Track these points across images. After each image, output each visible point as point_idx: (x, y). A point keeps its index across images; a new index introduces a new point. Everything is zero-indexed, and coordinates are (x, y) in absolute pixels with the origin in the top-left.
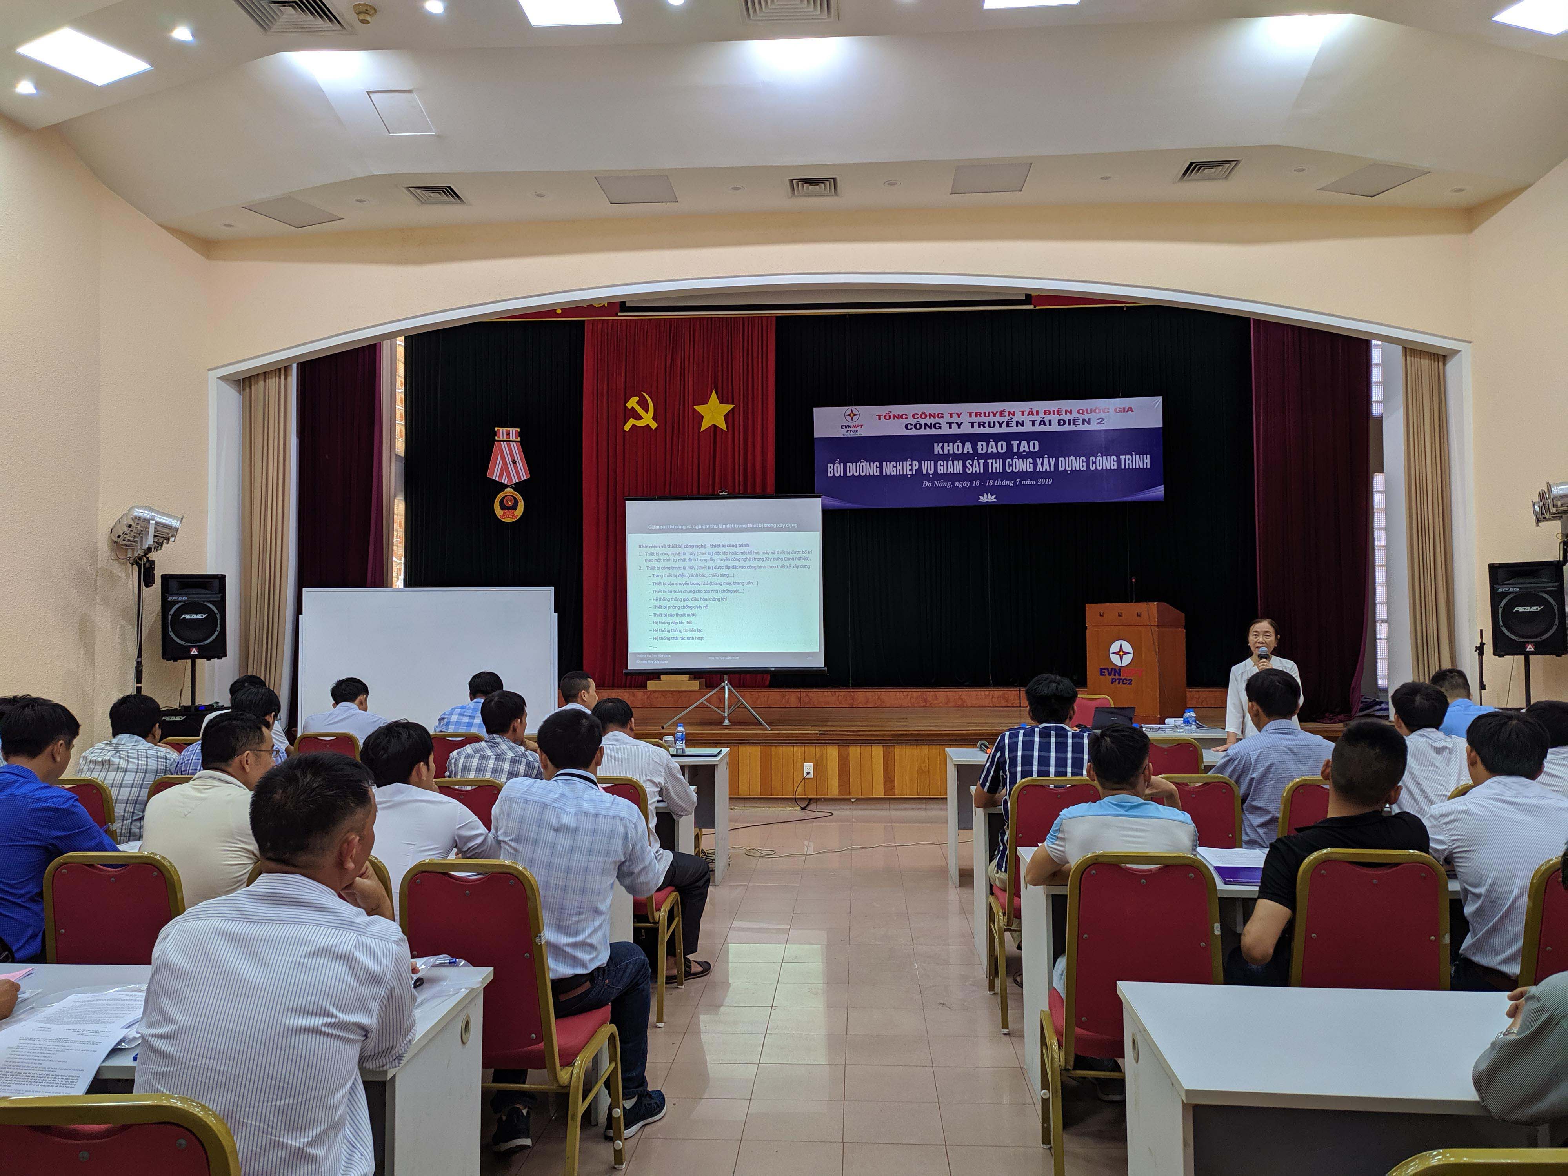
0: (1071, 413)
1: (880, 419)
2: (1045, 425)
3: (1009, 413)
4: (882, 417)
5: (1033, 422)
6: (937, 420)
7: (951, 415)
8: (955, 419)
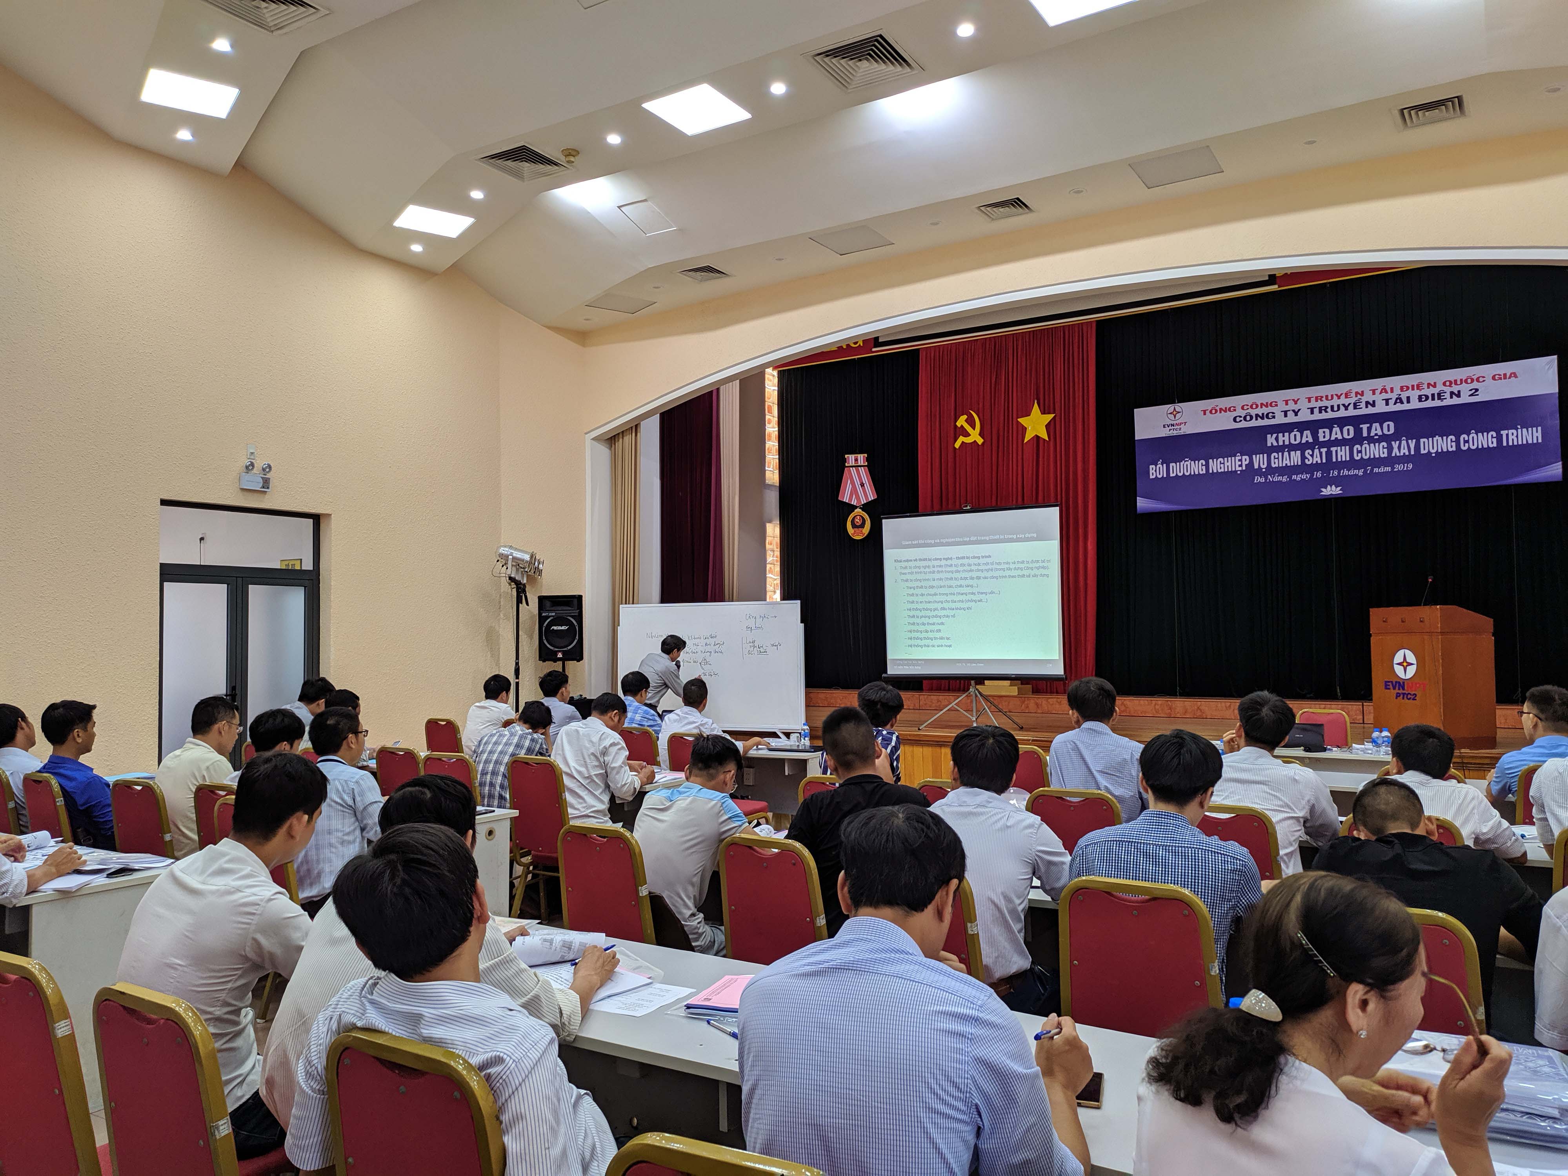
0: (1435, 386)
1: (1205, 414)
2: (1402, 402)
3: (1357, 393)
4: (1208, 412)
5: (1387, 401)
6: (1270, 409)
7: (1287, 402)
8: (1292, 406)
